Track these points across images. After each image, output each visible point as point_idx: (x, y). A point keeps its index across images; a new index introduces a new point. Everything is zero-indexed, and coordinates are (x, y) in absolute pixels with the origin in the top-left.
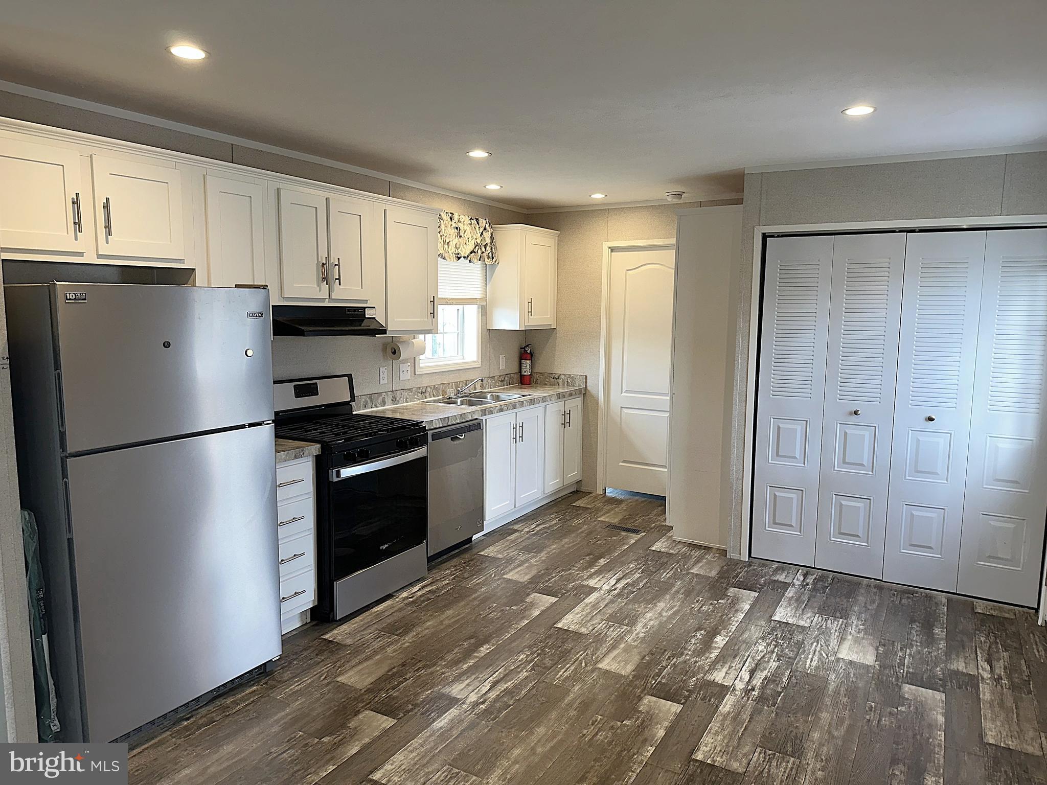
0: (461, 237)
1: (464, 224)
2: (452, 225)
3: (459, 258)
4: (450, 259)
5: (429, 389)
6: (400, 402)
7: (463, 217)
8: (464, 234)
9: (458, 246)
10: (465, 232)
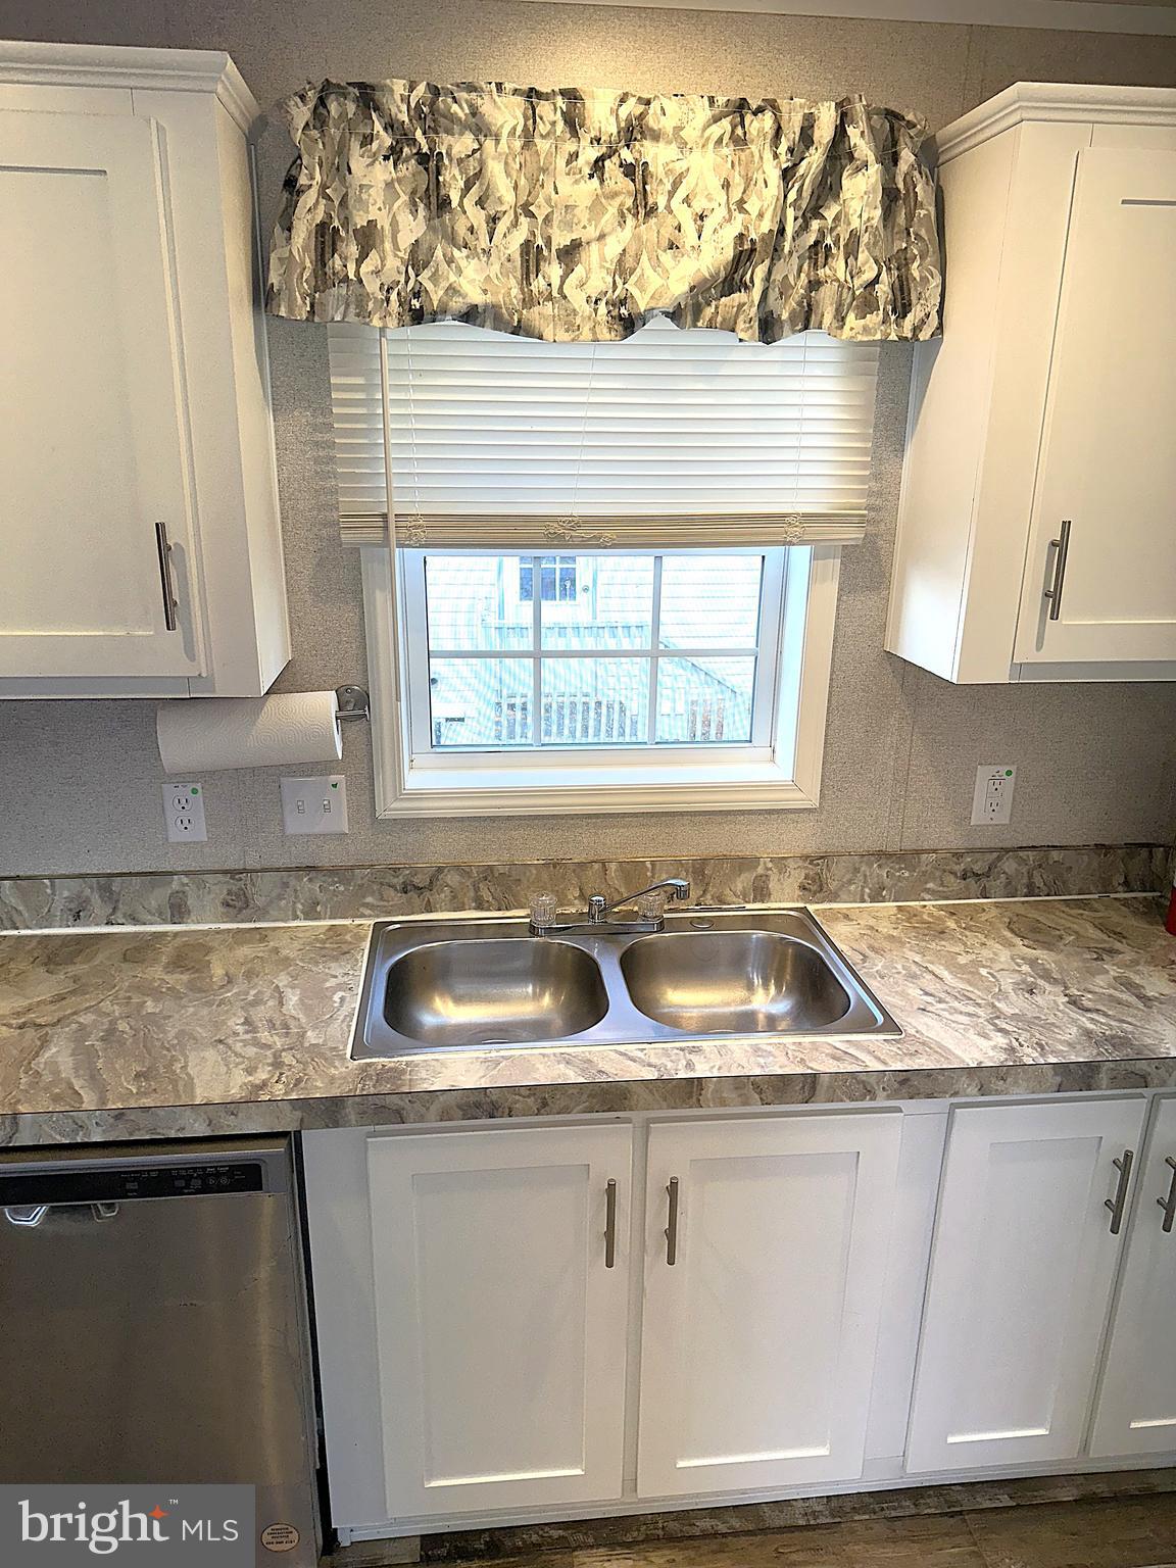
0: (651, 211)
1: (683, 145)
2: (574, 156)
3: (629, 324)
4: (571, 327)
5: (453, 879)
6: (274, 913)
7: (672, 106)
8: (671, 194)
9: (629, 262)
10: (676, 185)
